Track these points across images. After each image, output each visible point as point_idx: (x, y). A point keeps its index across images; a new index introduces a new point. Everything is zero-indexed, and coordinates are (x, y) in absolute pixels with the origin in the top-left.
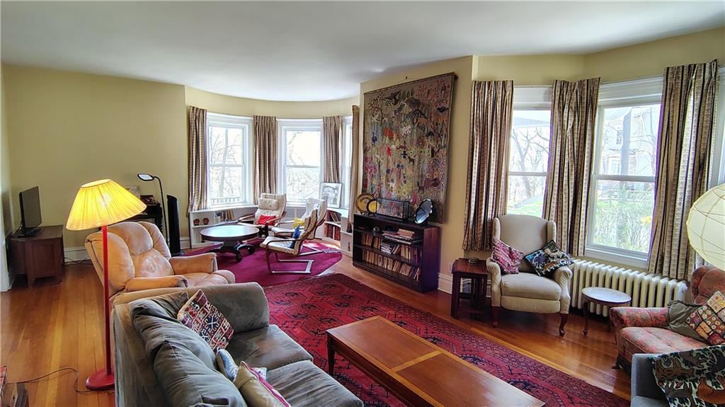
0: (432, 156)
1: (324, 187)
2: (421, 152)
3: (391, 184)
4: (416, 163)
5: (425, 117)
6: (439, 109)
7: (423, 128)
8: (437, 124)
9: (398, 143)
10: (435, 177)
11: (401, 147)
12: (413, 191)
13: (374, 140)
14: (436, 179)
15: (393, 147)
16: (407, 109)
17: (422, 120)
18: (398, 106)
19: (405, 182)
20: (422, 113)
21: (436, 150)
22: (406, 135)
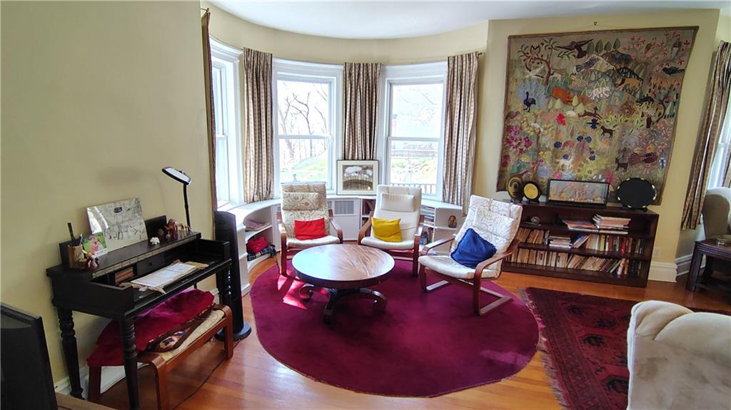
0: (648, 126)
1: (345, 167)
2: (626, 121)
3: (562, 161)
4: (616, 135)
5: (638, 78)
6: (665, 70)
7: (632, 92)
8: (660, 88)
9: (581, 109)
10: (649, 152)
11: (586, 114)
12: (607, 169)
13: (529, 103)
14: (649, 154)
15: (571, 113)
16: (603, 64)
17: (633, 82)
18: (586, 59)
19: (592, 158)
20: (632, 72)
21: (654, 119)
22: (600, 99)
